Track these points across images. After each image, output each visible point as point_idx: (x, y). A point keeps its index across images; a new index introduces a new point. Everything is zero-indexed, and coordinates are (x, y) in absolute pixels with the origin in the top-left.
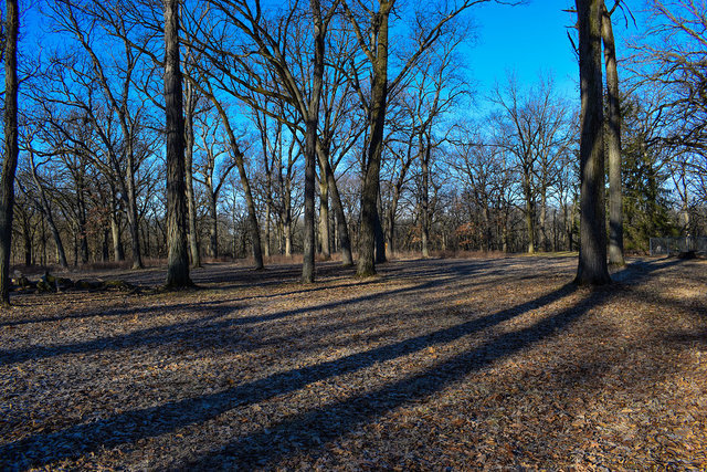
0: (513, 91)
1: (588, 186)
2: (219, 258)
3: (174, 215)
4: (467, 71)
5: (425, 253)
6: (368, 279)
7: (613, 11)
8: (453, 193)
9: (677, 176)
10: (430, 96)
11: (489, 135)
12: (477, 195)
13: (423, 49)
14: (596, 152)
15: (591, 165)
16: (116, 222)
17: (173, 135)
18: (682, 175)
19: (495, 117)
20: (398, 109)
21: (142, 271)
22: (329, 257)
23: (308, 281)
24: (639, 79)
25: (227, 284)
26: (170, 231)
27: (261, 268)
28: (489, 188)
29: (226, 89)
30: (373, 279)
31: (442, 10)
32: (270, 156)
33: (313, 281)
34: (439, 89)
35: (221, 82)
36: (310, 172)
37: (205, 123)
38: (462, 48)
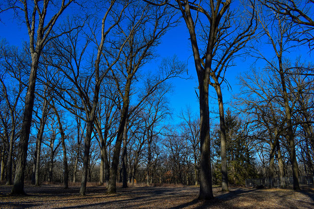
0: (189, 114)
1: (203, 155)
2: (52, 182)
3: (20, 159)
4: (169, 105)
5: (148, 184)
6: (111, 195)
7: (221, 83)
8: (165, 157)
9: (260, 153)
10: (154, 114)
11: (180, 132)
12: (174, 158)
13: (149, 94)
14: (206, 140)
15: (204, 145)
16: (3, 161)
17: (26, 122)
18: (262, 152)
19: (182, 124)
20: (140, 119)
21: (9, 186)
22: (102, 184)
23: (82, 194)
24: (239, 112)
25: (44, 194)
26: (17, 167)
27: (67, 187)
28: (180, 155)
29: (61, 105)
30: (114, 195)
31: (158, 79)
32: (80, 136)
33: (84, 195)
34: (157, 112)
35: (59, 101)
36: (87, 143)
37: (53, 119)
38: (167, 95)
